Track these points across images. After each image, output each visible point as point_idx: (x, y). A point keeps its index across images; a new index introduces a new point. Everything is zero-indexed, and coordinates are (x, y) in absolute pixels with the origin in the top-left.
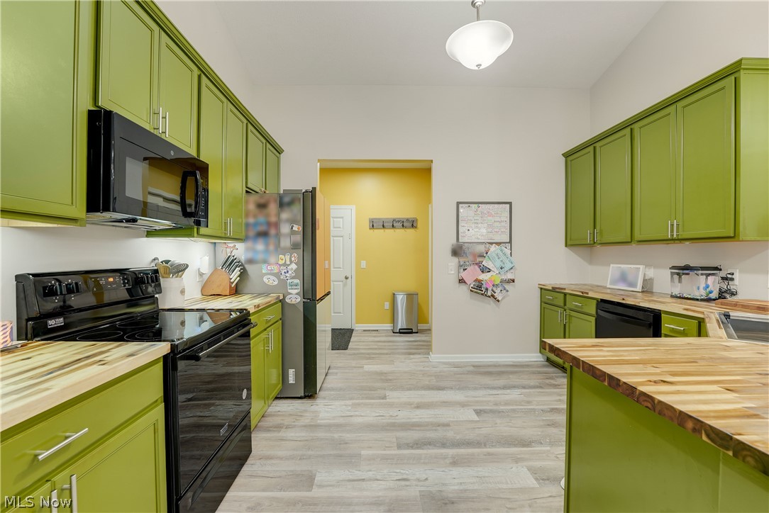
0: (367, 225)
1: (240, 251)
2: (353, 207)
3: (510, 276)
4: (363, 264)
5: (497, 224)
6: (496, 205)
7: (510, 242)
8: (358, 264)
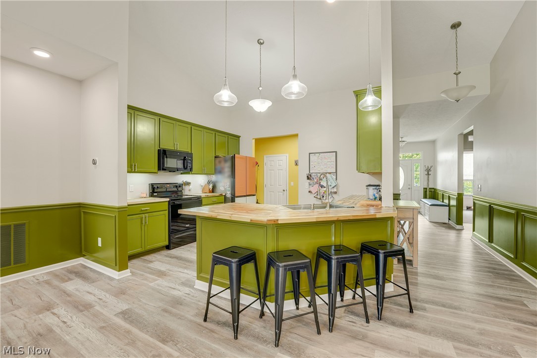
0: (294, 163)
1: (214, 178)
2: (287, 155)
3: (335, 190)
4: (292, 184)
5: (328, 163)
6: (329, 153)
7: (336, 172)
8: (290, 183)
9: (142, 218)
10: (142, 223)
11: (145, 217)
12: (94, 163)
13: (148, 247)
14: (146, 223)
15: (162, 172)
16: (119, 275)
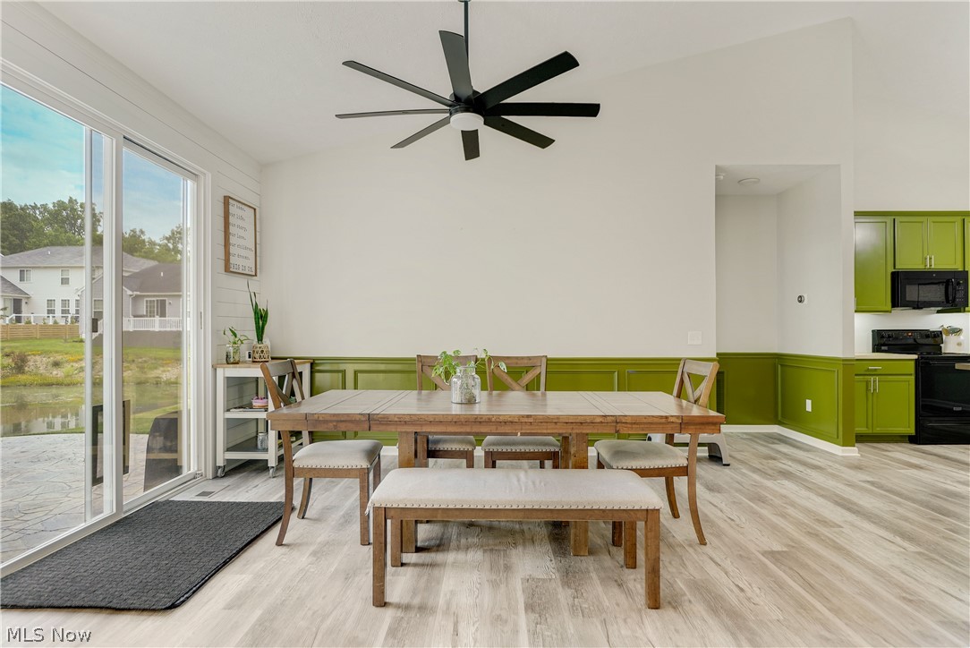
9: (868, 383)
10: (867, 389)
11: (874, 381)
12: (801, 299)
13: (878, 430)
14: (874, 390)
15: (897, 311)
16: (843, 451)
